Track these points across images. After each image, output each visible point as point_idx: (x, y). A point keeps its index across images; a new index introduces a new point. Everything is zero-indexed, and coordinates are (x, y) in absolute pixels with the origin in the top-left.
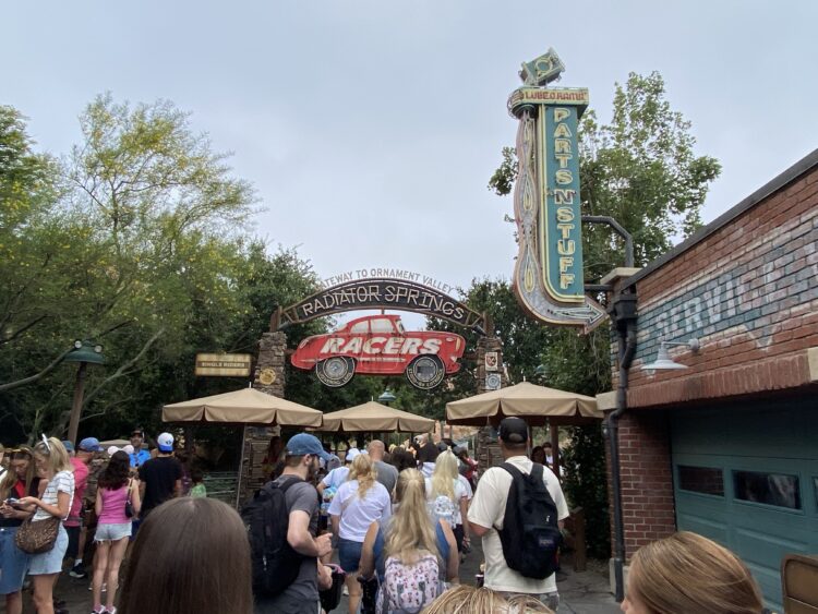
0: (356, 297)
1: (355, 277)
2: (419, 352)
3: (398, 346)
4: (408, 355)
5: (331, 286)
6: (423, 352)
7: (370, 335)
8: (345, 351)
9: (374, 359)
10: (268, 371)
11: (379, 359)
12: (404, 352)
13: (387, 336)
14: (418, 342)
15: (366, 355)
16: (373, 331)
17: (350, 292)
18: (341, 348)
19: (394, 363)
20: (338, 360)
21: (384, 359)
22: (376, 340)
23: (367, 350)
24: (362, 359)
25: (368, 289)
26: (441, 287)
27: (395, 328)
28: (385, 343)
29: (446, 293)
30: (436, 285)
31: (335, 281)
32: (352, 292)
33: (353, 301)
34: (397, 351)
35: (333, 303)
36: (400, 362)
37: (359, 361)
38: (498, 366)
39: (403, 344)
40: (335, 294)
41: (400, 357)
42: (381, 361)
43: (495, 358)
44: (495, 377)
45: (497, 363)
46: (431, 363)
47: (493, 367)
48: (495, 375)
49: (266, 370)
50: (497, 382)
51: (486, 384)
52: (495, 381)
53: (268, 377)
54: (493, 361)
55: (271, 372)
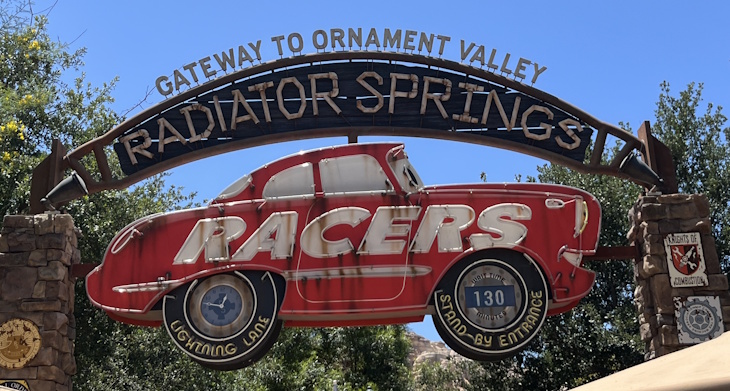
0: (273, 107)
2: (466, 244)
3: (404, 230)
4: (434, 255)
6: (479, 242)
7: (321, 205)
8: (247, 252)
9: (334, 273)
10: (17, 326)
11: (349, 272)
12: (423, 245)
13: (371, 204)
14: (462, 214)
15: (310, 262)
16: (328, 194)
17: (256, 94)
18: (234, 245)
19: (396, 281)
20: (228, 283)
21: (367, 271)
22: (338, 216)
23: (313, 246)
24: (298, 275)
25: (307, 83)
26: (512, 66)
27: (392, 179)
28: (365, 225)
32: (263, 96)
33: (268, 118)
34: (402, 244)
35: (211, 127)
36: (412, 275)
37: (292, 283)
38: (706, 272)
39: (416, 224)
40: (216, 101)
41: (411, 262)
42: (356, 276)
43: (695, 250)
44: (702, 304)
45: (702, 263)
46: (506, 274)
47: (693, 275)
48: (702, 299)
49: (11, 322)
50: (712, 321)
51: (679, 327)
52: (704, 316)
53: (15, 343)
54: (691, 259)
55: (26, 329)
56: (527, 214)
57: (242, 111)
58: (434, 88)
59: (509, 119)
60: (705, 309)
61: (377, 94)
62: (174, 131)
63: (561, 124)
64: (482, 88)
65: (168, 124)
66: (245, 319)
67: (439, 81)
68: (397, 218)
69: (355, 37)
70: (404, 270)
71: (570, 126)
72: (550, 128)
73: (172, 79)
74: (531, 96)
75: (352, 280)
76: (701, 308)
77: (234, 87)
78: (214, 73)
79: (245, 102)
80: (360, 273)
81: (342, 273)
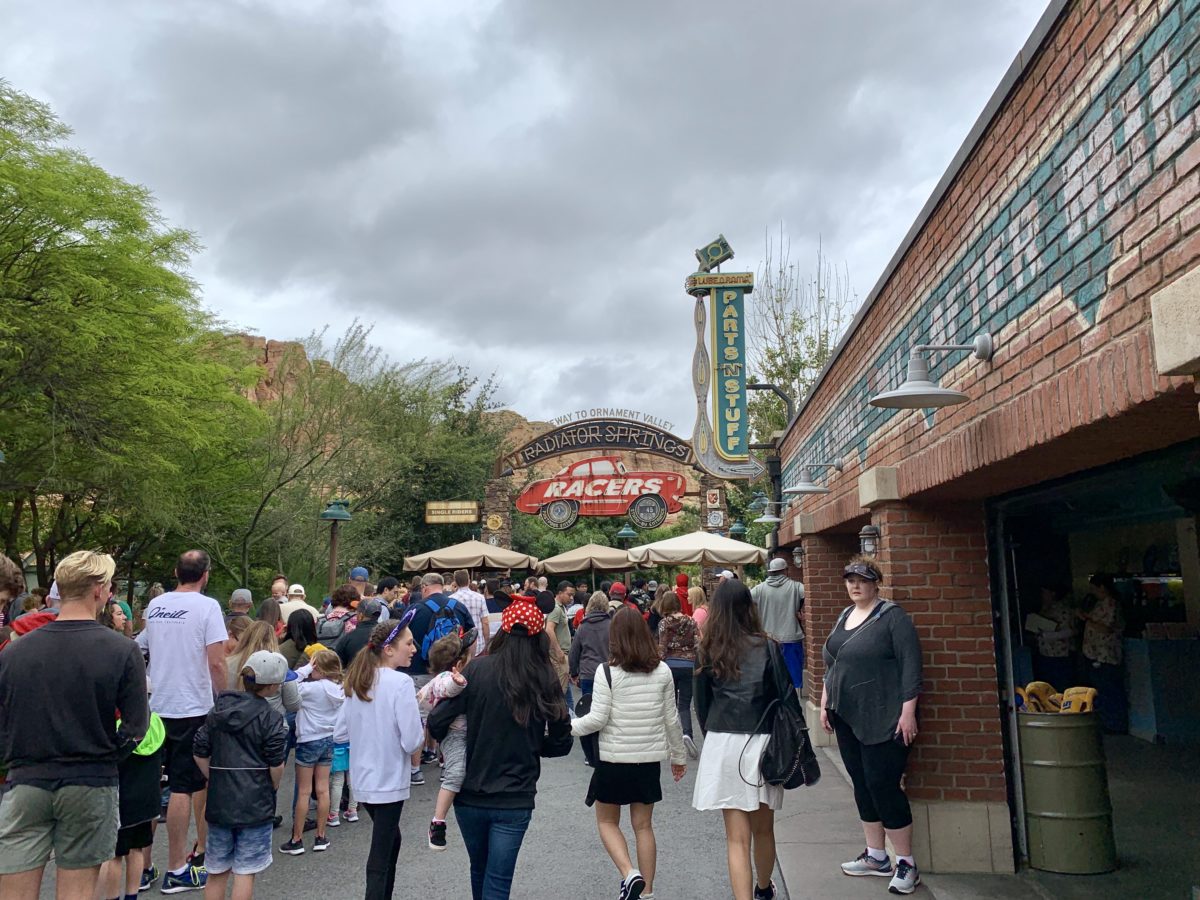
0: (576, 438)
2: (640, 492)
3: (619, 487)
4: (629, 496)
6: (645, 492)
7: (591, 478)
8: (567, 494)
9: (596, 501)
10: (494, 517)
12: (626, 493)
13: (608, 478)
14: (639, 482)
15: (588, 498)
16: (594, 473)
17: (569, 434)
18: (563, 491)
19: (617, 504)
21: (607, 501)
22: (597, 482)
23: (589, 492)
24: (584, 502)
25: (588, 430)
26: (662, 424)
27: (616, 470)
28: (607, 485)
29: (667, 431)
32: (572, 434)
33: (574, 443)
35: (554, 446)
36: (622, 502)
37: (582, 504)
38: (720, 503)
39: (624, 485)
40: (556, 437)
41: (622, 498)
43: (716, 496)
44: (717, 514)
45: (719, 500)
46: (653, 502)
47: (715, 504)
48: (717, 512)
49: (493, 515)
51: (708, 521)
52: (717, 518)
53: (494, 522)
54: (715, 498)
55: (497, 518)
56: (661, 482)
57: (565, 441)
58: (633, 432)
59: (660, 445)
61: (612, 434)
62: (541, 447)
63: (678, 447)
64: (651, 433)
65: (539, 445)
66: (567, 516)
68: (617, 483)
69: (605, 411)
70: (619, 501)
71: (681, 448)
72: (674, 449)
74: (668, 436)
75: (602, 504)
77: (562, 431)
78: (555, 426)
79: (566, 438)
80: (604, 501)
81: (599, 502)
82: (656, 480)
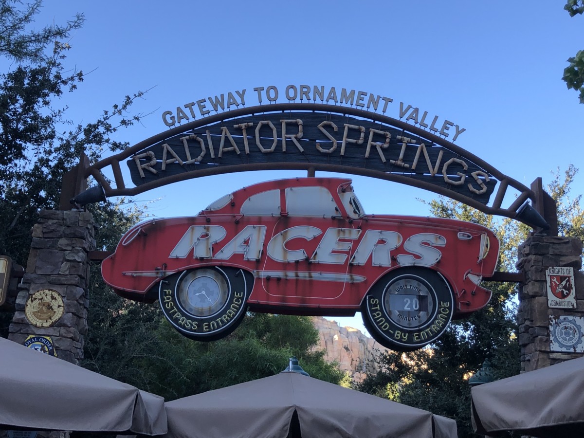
0: (252, 143)
1: (252, 101)
2: (394, 260)
3: (347, 246)
4: (368, 268)
5: (199, 117)
6: (405, 261)
7: (284, 221)
8: (225, 254)
9: (291, 274)
10: (46, 295)
11: (303, 275)
12: (361, 259)
13: (323, 224)
14: (393, 239)
15: (274, 265)
16: (291, 214)
17: (239, 131)
18: (217, 247)
19: (338, 285)
20: (210, 275)
21: (316, 275)
22: (295, 232)
23: (277, 252)
24: (263, 274)
25: (279, 126)
26: (439, 125)
27: (340, 207)
28: (317, 240)
29: (450, 139)
30: (428, 121)
31: (209, 106)
32: (244, 133)
33: (247, 151)
34: (345, 257)
35: (203, 154)
36: (350, 282)
37: (259, 279)
38: (576, 298)
39: (356, 243)
40: (208, 134)
41: (350, 272)
42: (308, 279)
43: (569, 281)
44: (570, 322)
45: (573, 291)
46: (423, 287)
47: (566, 299)
48: (571, 318)
49: (42, 292)
50: (577, 336)
51: (552, 338)
52: (571, 332)
53: (44, 308)
54: (565, 287)
55: (53, 298)
56: (442, 242)
57: (227, 143)
58: (377, 137)
59: (433, 167)
60: (572, 326)
61: (333, 139)
62: (174, 154)
63: (474, 174)
64: (414, 141)
65: (170, 149)
66: (221, 304)
67: (382, 132)
68: (342, 236)
69: (319, 92)
70: (345, 277)
71: (480, 177)
72: (464, 177)
73: (175, 114)
74: (452, 150)
75: (305, 281)
76: (569, 325)
77: (223, 124)
78: (208, 112)
79: (231, 137)
80: (310, 277)
81: (297, 276)
82: (431, 238)
